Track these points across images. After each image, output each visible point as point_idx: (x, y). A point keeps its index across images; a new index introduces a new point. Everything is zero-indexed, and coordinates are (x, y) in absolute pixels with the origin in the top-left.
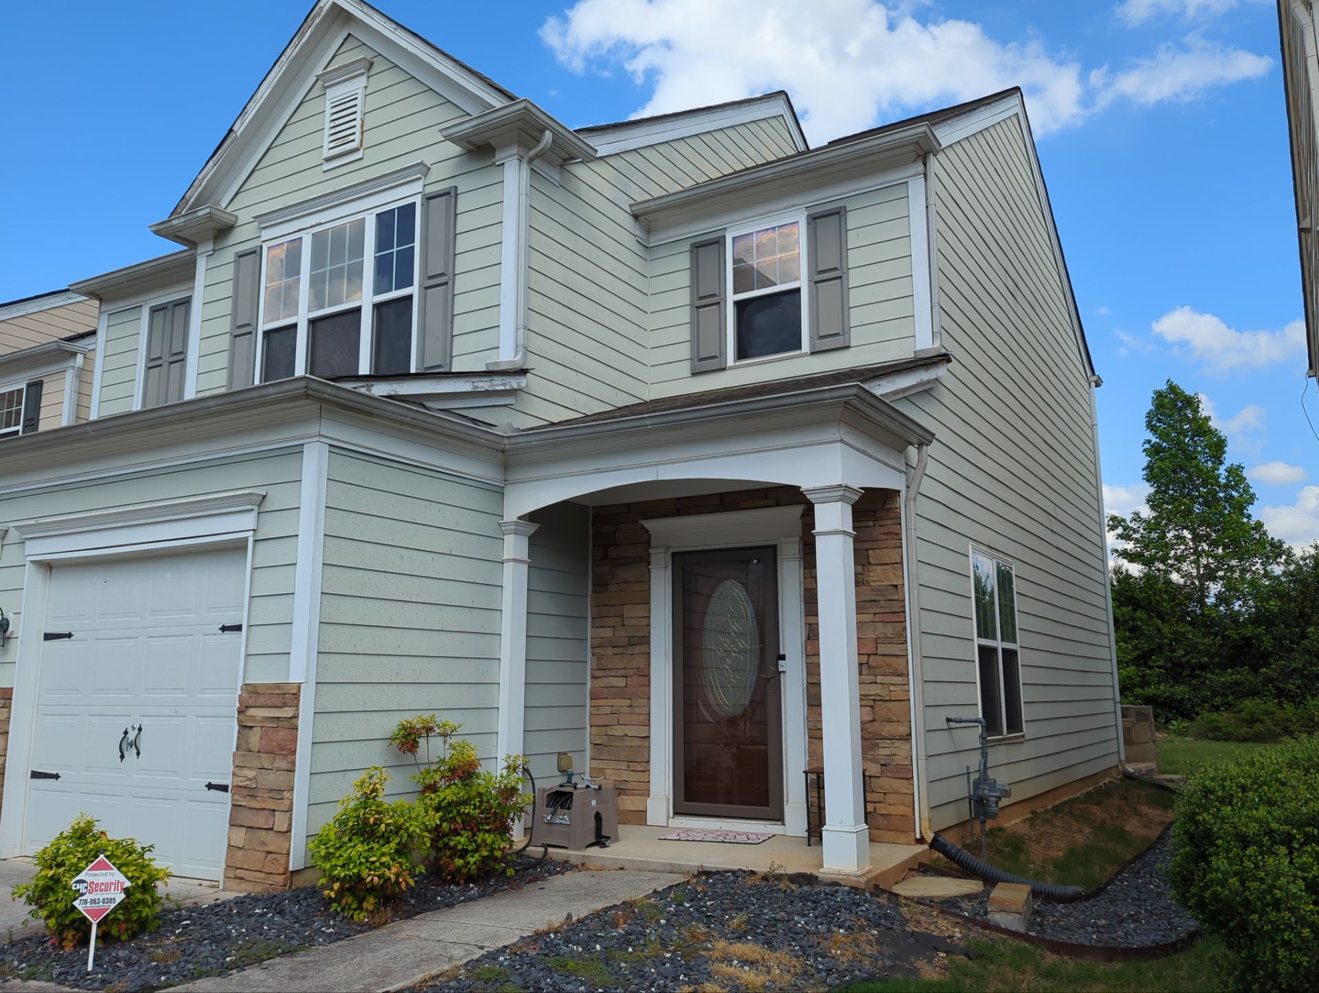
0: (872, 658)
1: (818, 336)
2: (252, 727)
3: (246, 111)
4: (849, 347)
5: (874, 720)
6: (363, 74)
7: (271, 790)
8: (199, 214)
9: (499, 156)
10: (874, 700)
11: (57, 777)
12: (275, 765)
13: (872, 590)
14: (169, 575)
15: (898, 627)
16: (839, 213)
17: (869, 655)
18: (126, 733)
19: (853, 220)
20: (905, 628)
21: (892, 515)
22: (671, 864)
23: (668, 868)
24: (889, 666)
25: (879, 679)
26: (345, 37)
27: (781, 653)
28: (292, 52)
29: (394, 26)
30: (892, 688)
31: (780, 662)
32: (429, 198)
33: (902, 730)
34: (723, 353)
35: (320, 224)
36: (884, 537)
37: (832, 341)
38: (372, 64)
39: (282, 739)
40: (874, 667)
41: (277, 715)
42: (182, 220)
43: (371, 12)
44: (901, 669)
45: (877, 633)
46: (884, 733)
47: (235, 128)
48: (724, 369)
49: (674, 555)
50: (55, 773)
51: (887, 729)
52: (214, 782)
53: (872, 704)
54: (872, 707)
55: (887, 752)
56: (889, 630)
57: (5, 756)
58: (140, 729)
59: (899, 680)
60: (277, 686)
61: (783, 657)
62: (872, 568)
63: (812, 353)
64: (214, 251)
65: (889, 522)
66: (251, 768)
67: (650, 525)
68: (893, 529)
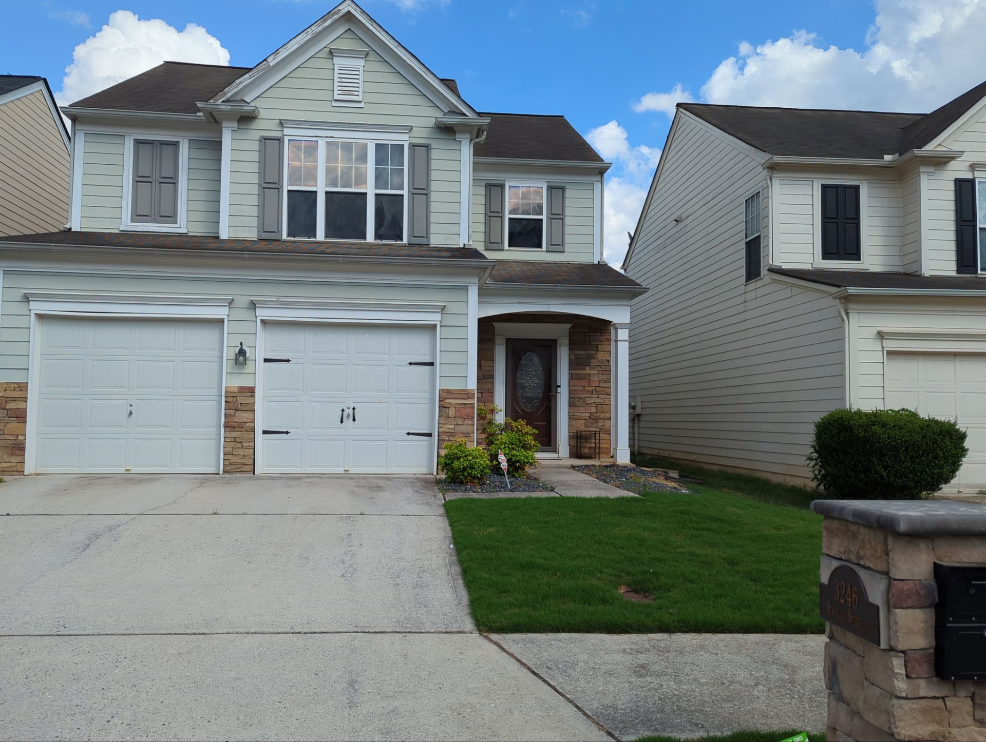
0: (597, 388)
1: (550, 243)
2: (448, 407)
3: (278, 52)
4: (564, 252)
5: (597, 412)
6: (363, 58)
7: (463, 433)
8: (245, 108)
9: (458, 137)
10: (597, 404)
11: (287, 433)
12: (466, 423)
13: (599, 361)
14: (367, 336)
15: (608, 376)
16: (563, 189)
17: (596, 387)
18: (343, 410)
19: (568, 193)
20: (611, 377)
21: (608, 332)
22: (557, 465)
23: (556, 466)
24: (604, 391)
25: (600, 396)
26: (346, 29)
27: (558, 385)
28: (316, 29)
29: (398, 44)
30: (605, 400)
31: (558, 388)
32: (413, 146)
33: (608, 416)
34: (502, 242)
35: (333, 137)
36: (604, 340)
37: (558, 247)
38: (368, 54)
39: (468, 412)
40: (598, 392)
41: (465, 402)
42: (229, 107)
43: (379, 28)
44: (609, 393)
45: (600, 378)
46: (601, 417)
47: (269, 60)
48: (503, 250)
49: (507, 339)
50: (285, 430)
51: (602, 416)
52: (410, 432)
53: (596, 405)
54: (596, 407)
55: (602, 424)
56: (604, 377)
57: (254, 422)
58: (354, 409)
59: (609, 396)
60: (464, 390)
61: (559, 387)
62: (599, 352)
63: (547, 251)
64: (238, 128)
65: (607, 334)
66: (451, 424)
67: (495, 324)
68: (608, 337)
